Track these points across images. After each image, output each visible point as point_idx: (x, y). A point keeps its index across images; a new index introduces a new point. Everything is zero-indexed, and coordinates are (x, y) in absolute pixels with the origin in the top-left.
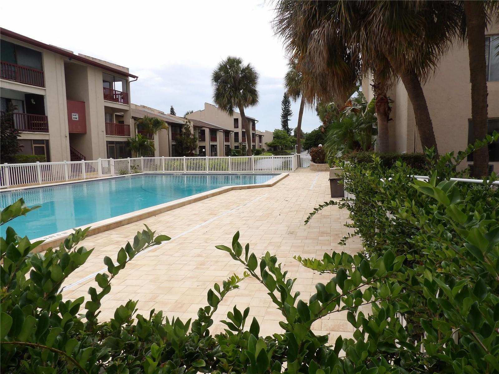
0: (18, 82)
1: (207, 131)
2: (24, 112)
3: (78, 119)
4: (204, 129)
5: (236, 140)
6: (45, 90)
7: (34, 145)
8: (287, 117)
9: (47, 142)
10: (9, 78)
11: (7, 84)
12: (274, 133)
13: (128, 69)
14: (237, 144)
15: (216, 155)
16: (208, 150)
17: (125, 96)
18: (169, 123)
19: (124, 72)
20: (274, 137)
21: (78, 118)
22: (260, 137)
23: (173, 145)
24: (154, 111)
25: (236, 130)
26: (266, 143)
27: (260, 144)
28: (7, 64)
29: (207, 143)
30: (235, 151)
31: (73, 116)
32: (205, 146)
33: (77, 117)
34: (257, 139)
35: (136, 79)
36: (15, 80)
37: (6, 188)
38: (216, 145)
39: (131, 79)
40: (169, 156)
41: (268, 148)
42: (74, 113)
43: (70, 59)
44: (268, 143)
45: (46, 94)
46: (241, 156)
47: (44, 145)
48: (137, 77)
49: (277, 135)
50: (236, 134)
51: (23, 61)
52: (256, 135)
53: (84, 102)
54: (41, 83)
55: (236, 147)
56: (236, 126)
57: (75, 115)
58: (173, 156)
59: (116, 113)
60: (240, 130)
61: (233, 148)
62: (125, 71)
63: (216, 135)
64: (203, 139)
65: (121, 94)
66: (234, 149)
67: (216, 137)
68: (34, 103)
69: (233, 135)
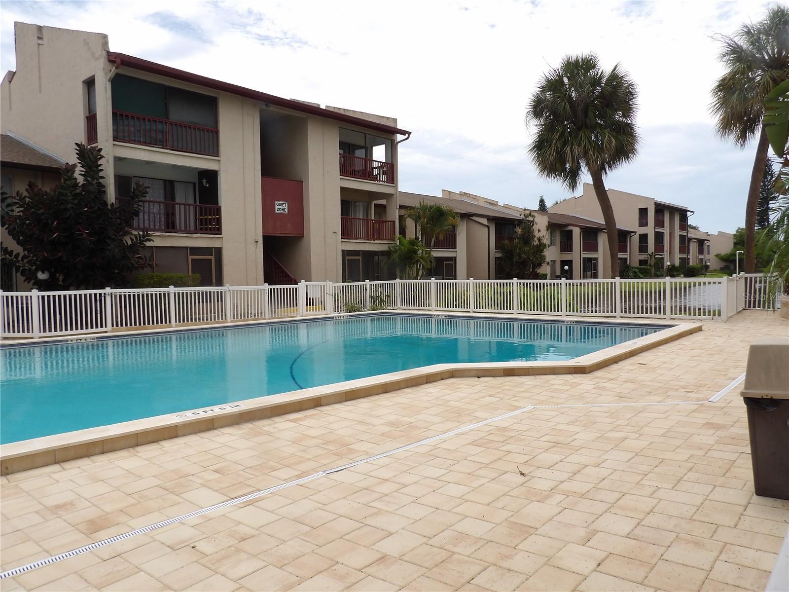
0: (168, 149)
1: (576, 232)
2: (195, 202)
3: (286, 212)
4: (570, 228)
5: (643, 248)
6: (219, 160)
7: (191, 258)
8: (768, 204)
9: (219, 251)
10: (151, 144)
11: (147, 152)
12: (735, 235)
13: (395, 120)
14: (643, 257)
15: (595, 276)
16: (577, 267)
17: (390, 170)
18: (490, 219)
19: (388, 126)
20: (735, 244)
21: (286, 210)
22: (701, 242)
23: (497, 259)
24: (478, 200)
25: (643, 230)
26: (717, 256)
27: (701, 257)
28: (149, 120)
29: (577, 255)
30: (637, 270)
31: (277, 207)
32: (572, 260)
33: (286, 208)
34: (693, 247)
35: (407, 135)
36: (163, 145)
37: (106, 332)
38: (596, 259)
39: (400, 137)
40: (489, 279)
41: (723, 264)
42: (279, 201)
43: (267, 106)
44: (723, 254)
45: (220, 168)
46: (651, 277)
47: (212, 258)
48: (409, 133)
49: (742, 240)
50: (643, 238)
51: (179, 113)
52: (690, 239)
53: (302, 182)
54: (213, 149)
55: (642, 262)
56: (643, 222)
57: (282, 205)
58: (496, 278)
59: (376, 202)
60: (650, 230)
61: (635, 263)
62: (391, 124)
63: (596, 240)
64: (567, 246)
65: (383, 165)
66: (637, 265)
67: (597, 243)
68: (207, 185)
69: (636, 239)
